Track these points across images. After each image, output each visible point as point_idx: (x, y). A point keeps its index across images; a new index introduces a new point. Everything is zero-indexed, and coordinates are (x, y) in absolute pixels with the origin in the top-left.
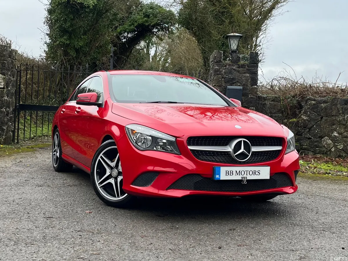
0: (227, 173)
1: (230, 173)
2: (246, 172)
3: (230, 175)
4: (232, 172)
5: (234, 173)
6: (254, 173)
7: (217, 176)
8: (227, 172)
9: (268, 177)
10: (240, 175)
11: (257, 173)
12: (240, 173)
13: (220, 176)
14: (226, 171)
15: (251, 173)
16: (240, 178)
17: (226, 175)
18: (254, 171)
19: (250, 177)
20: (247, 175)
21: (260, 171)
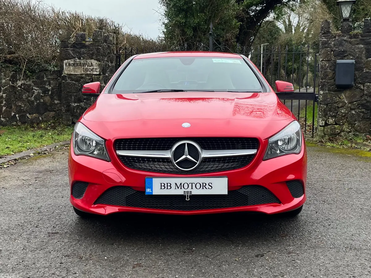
0: (163, 186)
1: (167, 186)
2: (190, 185)
3: (167, 189)
4: (169, 185)
5: (173, 186)
6: (203, 186)
7: (148, 190)
8: (163, 185)
9: (225, 192)
10: (181, 189)
11: (207, 186)
12: (182, 186)
13: (152, 190)
14: (161, 184)
15: (198, 186)
16: (182, 193)
17: (161, 189)
18: (203, 183)
19: (195, 192)
20: (192, 188)
21: (211, 183)
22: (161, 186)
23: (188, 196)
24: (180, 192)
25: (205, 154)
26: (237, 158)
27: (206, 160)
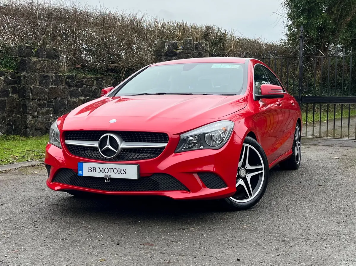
0: (90, 170)
1: (93, 170)
2: (110, 170)
3: (93, 172)
4: (94, 169)
5: (97, 170)
6: (119, 171)
7: (80, 172)
8: (90, 168)
9: (136, 177)
10: (103, 172)
11: (122, 172)
12: (103, 170)
13: (82, 172)
14: (89, 167)
15: (115, 171)
16: (103, 176)
17: (89, 171)
18: (119, 169)
19: (113, 176)
20: (111, 173)
21: (125, 169)
22: (89, 169)
23: (107, 178)
24: (102, 175)
25: (123, 145)
26: (150, 150)
27: (124, 150)
